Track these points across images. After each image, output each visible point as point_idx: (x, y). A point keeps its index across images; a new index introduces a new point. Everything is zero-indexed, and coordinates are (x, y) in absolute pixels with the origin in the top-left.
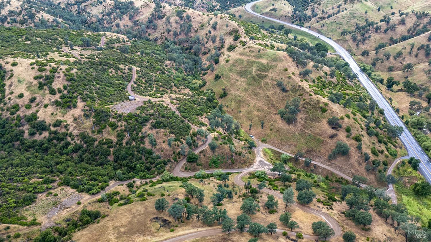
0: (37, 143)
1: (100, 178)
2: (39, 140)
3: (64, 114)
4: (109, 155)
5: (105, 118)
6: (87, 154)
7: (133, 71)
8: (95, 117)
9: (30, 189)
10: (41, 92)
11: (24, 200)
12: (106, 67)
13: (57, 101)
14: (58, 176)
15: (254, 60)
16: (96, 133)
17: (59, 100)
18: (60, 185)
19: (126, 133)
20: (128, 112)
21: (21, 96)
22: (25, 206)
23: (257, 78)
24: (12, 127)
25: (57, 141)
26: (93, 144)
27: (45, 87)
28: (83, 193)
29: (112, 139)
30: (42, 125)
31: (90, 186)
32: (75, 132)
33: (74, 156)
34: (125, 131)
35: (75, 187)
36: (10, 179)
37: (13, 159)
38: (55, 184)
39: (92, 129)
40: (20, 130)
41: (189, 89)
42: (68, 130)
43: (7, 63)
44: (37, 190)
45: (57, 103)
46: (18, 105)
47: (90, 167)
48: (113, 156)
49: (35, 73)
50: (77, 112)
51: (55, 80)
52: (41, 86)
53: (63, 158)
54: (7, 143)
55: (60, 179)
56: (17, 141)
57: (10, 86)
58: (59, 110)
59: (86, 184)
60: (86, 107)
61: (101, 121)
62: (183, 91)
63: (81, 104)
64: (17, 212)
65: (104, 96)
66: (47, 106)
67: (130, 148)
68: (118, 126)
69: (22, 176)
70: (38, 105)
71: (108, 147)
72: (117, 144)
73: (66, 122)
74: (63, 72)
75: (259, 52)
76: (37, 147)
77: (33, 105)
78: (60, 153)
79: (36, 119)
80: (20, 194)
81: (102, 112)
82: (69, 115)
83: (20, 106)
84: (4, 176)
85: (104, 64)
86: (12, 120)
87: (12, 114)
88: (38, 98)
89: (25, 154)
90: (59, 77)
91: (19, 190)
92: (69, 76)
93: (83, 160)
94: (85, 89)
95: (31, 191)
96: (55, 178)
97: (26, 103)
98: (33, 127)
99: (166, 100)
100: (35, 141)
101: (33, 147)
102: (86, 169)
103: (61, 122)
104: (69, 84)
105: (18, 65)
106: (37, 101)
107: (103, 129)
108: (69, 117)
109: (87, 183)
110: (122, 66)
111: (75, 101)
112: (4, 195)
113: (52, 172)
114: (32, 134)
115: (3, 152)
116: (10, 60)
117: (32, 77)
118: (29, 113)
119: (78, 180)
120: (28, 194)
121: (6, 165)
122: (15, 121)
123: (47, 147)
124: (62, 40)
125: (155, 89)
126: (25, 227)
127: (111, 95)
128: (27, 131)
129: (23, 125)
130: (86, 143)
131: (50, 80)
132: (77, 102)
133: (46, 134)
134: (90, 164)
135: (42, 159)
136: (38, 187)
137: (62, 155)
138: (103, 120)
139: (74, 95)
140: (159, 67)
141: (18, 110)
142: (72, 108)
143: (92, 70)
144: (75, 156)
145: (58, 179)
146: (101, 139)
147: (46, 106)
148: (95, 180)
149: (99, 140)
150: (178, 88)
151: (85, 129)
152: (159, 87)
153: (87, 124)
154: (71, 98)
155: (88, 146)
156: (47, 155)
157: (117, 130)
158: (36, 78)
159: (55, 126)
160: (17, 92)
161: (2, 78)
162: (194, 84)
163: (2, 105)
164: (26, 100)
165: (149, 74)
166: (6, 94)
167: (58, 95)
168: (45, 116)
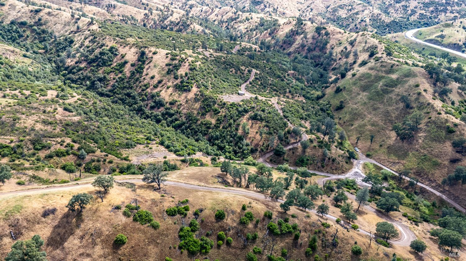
3: (180, 96)
4: (206, 134)
5: (211, 104)
7: (252, 73)
8: (203, 101)
9: (134, 140)
10: (168, 76)
11: (127, 145)
12: (229, 67)
13: (177, 84)
14: (159, 138)
15: (384, 75)
16: (200, 115)
17: (179, 84)
18: (157, 143)
20: (232, 101)
21: (153, 78)
22: (124, 148)
23: (381, 92)
25: (169, 115)
26: (196, 123)
27: (172, 73)
28: (171, 152)
29: (212, 121)
30: (161, 102)
32: (184, 111)
35: (168, 147)
38: (154, 142)
39: (198, 110)
41: (304, 98)
42: (179, 108)
43: (150, 51)
44: (138, 141)
45: (177, 86)
49: (167, 61)
50: (190, 95)
51: (181, 68)
52: (169, 72)
54: (133, 111)
55: (159, 140)
56: (140, 111)
57: (148, 69)
58: (177, 92)
60: (198, 92)
61: (207, 105)
62: (296, 98)
63: (194, 89)
64: (118, 149)
65: (218, 87)
66: (169, 87)
67: (224, 131)
68: (219, 112)
69: (133, 132)
70: (163, 86)
71: (206, 127)
72: (215, 126)
73: (180, 102)
74: (189, 62)
75: (392, 67)
77: (160, 85)
78: (168, 124)
79: (159, 96)
81: (211, 98)
82: (184, 97)
83: (150, 85)
84: (121, 129)
85: (228, 63)
86: (142, 95)
87: (143, 90)
88: (164, 80)
89: (142, 120)
90: (184, 66)
92: (193, 66)
94: (203, 79)
96: (156, 139)
97: (155, 83)
98: (155, 102)
99: (274, 100)
100: (153, 113)
104: (191, 72)
105: (158, 54)
106: (163, 82)
107: (207, 112)
110: (243, 68)
112: (115, 139)
113: (155, 134)
114: (152, 108)
115: (127, 116)
116: (153, 49)
117: (164, 64)
118: (155, 91)
120: (131, 142)
121: (125, 123)
123: (160, 119)
124: (201, 43)
125: (268, 91)
126: (119, 159)
127: (224, 88)
128: (149, 105)
129: (148, 100)
130: (190, 120)
131: (177, 67)
132: (192, 87)
133: (162, 109)
134: (188, 137)
135: (153, 125)
139: (192, 81)
140: (280, 74)
141: (147, 88)
142: (187, 92)
143: (215, 66)
146: (203, 120)
147: (168, 88)
148: (186, 147)
149: (201, 121)
150: (292, 95)
151: (193, 109)
152: (272, 90)
153: (196, 106)
154: (189, 83)
157: (218, 115)
158: (167, 65)
159: (171, 104)
160: (151, 75)
161: (144, 62)
162: (312, 94)
163: (138, 83)
164: (156, 81)
165: (267, 78)
166: (143, 75)
167: (179, 80)
168: (166, 95)
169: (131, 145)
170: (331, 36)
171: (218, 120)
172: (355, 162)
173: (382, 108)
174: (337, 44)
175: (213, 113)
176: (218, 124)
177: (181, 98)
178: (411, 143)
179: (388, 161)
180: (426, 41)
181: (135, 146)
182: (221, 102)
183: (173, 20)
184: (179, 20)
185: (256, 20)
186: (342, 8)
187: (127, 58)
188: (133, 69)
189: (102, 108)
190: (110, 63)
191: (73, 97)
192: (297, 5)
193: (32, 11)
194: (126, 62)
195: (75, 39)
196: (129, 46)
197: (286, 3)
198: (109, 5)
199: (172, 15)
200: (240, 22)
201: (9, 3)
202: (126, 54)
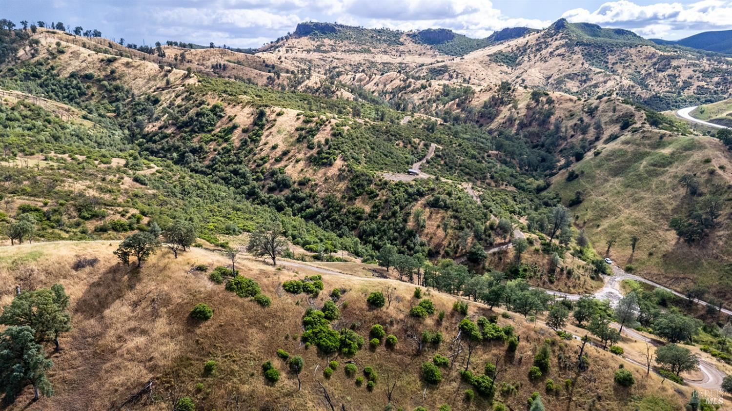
0: (273, 199)
2: (276, 196)
3: (315, 172)
5: (365, 183)
7: (431, 149)
8: (351, 180)
9: (239, 225)
10: (299, 145)
12: (393, 138)
13: (312, 156)
15: (648, 150)
16: (347, 200)
17: (315, 155)
20: (399, 181)
21: (274, 148)
22: (223, 234)
23: (646, 175)
24: (253, 179)
26: (338, 211)
27: (304, 140)
29: (365, 209)
30: (285, 181)
32: (322, 194)
34: (387, 201)
39: (343, 193)
41: (515, 188)
42: (314, 190)
43: (273, 112)
44: (246, 228)
45: (311, 159)
46: (268, 156)
49: (298, 124)
50: (332, 171)
51: (319, 133)
52: (299, 141)
54: (241, 194)
57: (267, 136)
58: (311, 167)
60: (345, 167)
61: (358, 185)
62: (503, 187)
63: (339, 163)
66: (299, 161)
67: (385, 223)
68: (377, 195)
70: (289, 159)
71: (355, 218)
72: (370, 216)
73: (315, 181)
74: (331, 126)
75: (661, 138)
76: (271, 203)
77: (285, 158)
79: (282, 173)
81: (364, 175)
82: (321, 174)
83: (270, 158)
85: (393, 133)
86: (256, 173)
87: (258, 166)
88: (293, 151)
90: (324, 130)
92: (337, 130)
94: (353, 149)
97: (278, 155)
98: (276, 182)
99: (466, 184)
100: (271, 197)
101: (267, 202)
104: (334, 138)
105: (284, 115)
106: (291, 154)
107: (358, 196)
108: (320, 176)
111: (334, 158)
114: (271, 190)
116: (278, 109)
117: (294, 129)
118: (277, 166)
122: (259, 174)
123: (282, 204)
124: (351, 110)
128: (267, 186)
129: (265, 179)
131: (312, 133)
132: (335, 160)
133: (287, 192)
138: (362, 185)
139: (336, 151)
141: (265, 162)
142: (327, 166)
146: (351, 207)
147: (297, 161)
149: (348, 208)
151: (335, 191)
152: (463, 174)
153: (340, 186)
154: (330, 154)
157: (375, 199)
158: (297, 130)
159: (300, 184)
160: (271, 144)
161: (262, 127)
162: (529, 184)
163: (250, 156)
164: (279, 152)
165: (454, 155)
166: (261, 144)
167: (315, 151)
168: (293, 172)
169: (234, 231)
170: (557, 105)
171: (375, 206)
172: (607, 279)
173: (649, 198)
174: (566, 117)
175: (367, 197)
176: (374, 212)
177: (318, 176)
178: (704, 248)
179: (666, 277)
180: (711, 121)
181: (240, 233)
182: (380, 180)
183: (310, 85)
184: (319, 85)
185: (437, 87)
186: (572, 79)
187: (237, 121)
188: (245, 136)
189: (194, 186)
190: (210, 128)
191: (149, 168)
192: (500, 76)
193: (102, 60)
194: (235, 127)
195: (162, 98)
196: (241, 104)
197: (483, 73)
198: (217, 65)
199: (308, 78)
200: (413, 92)
201: (70, 51)
202: (235, 116)
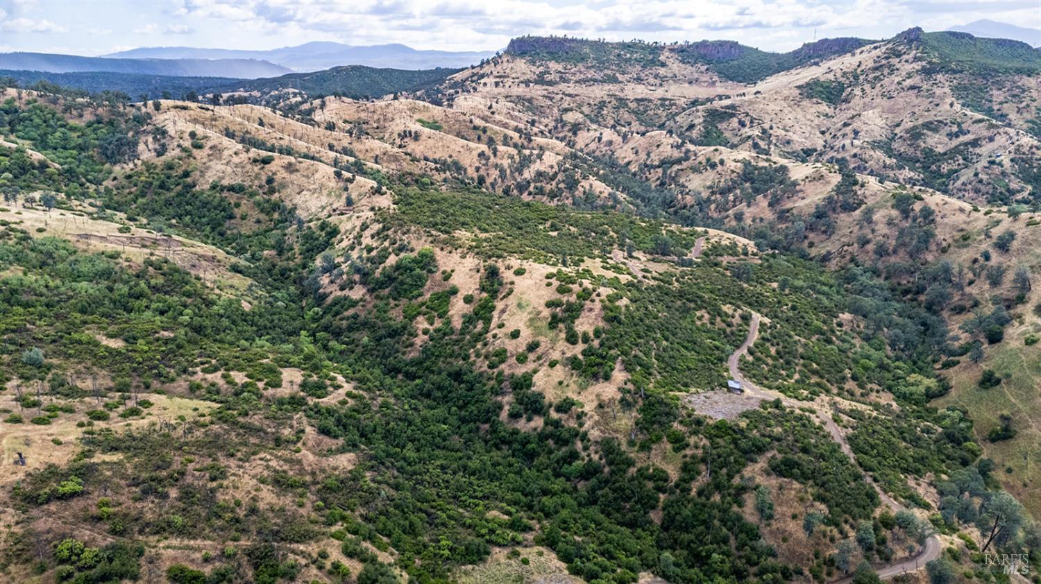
0: (519, 437)
1: (622, 555)
2: (523, 431)
3: (582, 388)
4: (653, 508)
5: (664, 419)
6: (607, 489)
7: (752, 323)
8: (642, 410)
9: (484, 531)
10: (551, 334)
11: (467, 549)
12: (692, 305)
13: (575, 358)
14: (539, 521)
16: (636, 448)
17: (580, 357)
18: (538, 542)
19: (704, 467)
20: (720, 417)
21: (515, 335)
22: (463, 564)
24: (484, 393)
25: (556, 443)
26: (625, 472)
27: (561, 325)
28: (578, 578)
29: (669, 471)
30: (536, 402)
31: (596, 568)
32: (595, 434)
33: (579, 487)
34: (704, 460)
35: (566, 558)
36: (455, 497)
37: (469, 458)
38: (530, 536)
39: (630, 435)
40: (496, 403)
41: (892, 396)
42: (581, 425)
43: (508, 268)
44: (494, 537)
45: (574, 363)
46: (505, 351)
47: (606, 523)
48: (661, 514)
49: (550, 294)
50: (609, 391)
51: (583, 314)
52: (554, 322)
53: (559, 484)
54: (469, 422)
55: (541, 528)
56: (485, 422)
57: (503, 311)
58: (575, 378)
59: (589, 560)
60: (629, 383)
61: (654, 423)
62: (873, 396)
63: (619, 375)
64: (449, 570)
65: (674, 369)
66: (555, 365)
67: (704, 505)
68: (687, 445)
69: (476, 497)
70: (539, 358)
71: (654, 488)
72: (677, 486)
73: (583, 406)
74: (602, 301)
76: (515, 446)
77: (532, 356)
78: (554, 470)
79: (529, 386)
80: (463, 534)
81: (661, 402)
82: (591, 394)
83: (509, 354)
84: (447, 488)
85: (690, 296)
86: (489, 379)
87: (492, 366)
88: (543, 345)
89: (492, 454)
90: (591, 310)
91: (464, 525)
92: (612, 311)
93: (594, 502)
94: (637, 345)
95: (483, 536)
96: (532, 523)
97: (520, 350)
98: (520, 402)
99: (821, 409)
100: (515, 432)
101: (509, 443)
102: (598, 524)
103: (573, 404)
104: (607, 326)
105: (526, 275)
106: (540, 350)
107: (654, 442)
108: (590, 397)
109: (591, 557)
110: (727, 308)
111: (610, 366)
112: (436, 526)
113: (530, 507)
114: (514, 416)
115: (457, 437)
116: (515, 262)
117: (543, 302)
118: (520, 371)
119: (575, 543)
120: (477, 540)
121: (455, 466)
122: (492, 382)
123: (534, 449)
125: (797, 376)
127: (690, 369)
128: (507, 408)
129: (503, 394)
130: (610, 463)
131: (573, 312)
132: (612, 370)
133: (538, 422)
134: (608, 515)
135: (519, 473)
136: (498, 532)
137: (557, 475)
138: (659, 422)
139: (612, 352)
140: (819, 324)
141: (503, 361)
142: (601, 380)
143: (659, 306)
144: (582, 485)
145: (538, 526)
146: (644, 465)
147: (553, 364)
148: (611, 557)
149: (639, 465)
150: (861, 386)
151: (616, 431)
152: (808, 374)
153: (623, 422)
154: (604, 358)
155: (612, 473)
156: (530, 469)
157: (683, 452)
158: (549, 305)
159: (559, 409)
160: (510, 327)
161: (494, 294)
163: (479, 346)
164: (521, 344)
165: (790, 337)
166: (492, 326)
167: (580, 347)
168: (547, 382)
169: (478, 552)
170: (938, 219)
171: (685, 468)
174: (956, 241)
175: (669, 446)
176: (684, 480)
177: (588, 398)
181: (488, 553)
182: (689, 416)
185: (733, 165)
186: (936, 130)
187: (455, 280)
188: (468, 309)
189: (400, 420)
190: (415, 293)
191: (336, 387)
193: (255, 161)
194: (454, 292)
195: (342, 228)
196: (460, 250)
197: (790, 116)
198: (405, 132)
199: (540, 157)
200: (695, 170)
201: (210, 144)
202: (453, 271)
